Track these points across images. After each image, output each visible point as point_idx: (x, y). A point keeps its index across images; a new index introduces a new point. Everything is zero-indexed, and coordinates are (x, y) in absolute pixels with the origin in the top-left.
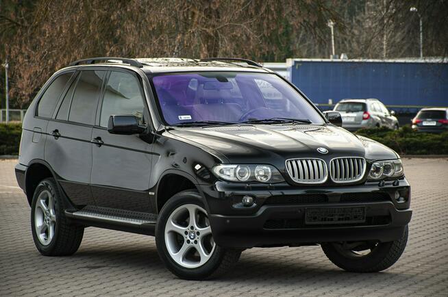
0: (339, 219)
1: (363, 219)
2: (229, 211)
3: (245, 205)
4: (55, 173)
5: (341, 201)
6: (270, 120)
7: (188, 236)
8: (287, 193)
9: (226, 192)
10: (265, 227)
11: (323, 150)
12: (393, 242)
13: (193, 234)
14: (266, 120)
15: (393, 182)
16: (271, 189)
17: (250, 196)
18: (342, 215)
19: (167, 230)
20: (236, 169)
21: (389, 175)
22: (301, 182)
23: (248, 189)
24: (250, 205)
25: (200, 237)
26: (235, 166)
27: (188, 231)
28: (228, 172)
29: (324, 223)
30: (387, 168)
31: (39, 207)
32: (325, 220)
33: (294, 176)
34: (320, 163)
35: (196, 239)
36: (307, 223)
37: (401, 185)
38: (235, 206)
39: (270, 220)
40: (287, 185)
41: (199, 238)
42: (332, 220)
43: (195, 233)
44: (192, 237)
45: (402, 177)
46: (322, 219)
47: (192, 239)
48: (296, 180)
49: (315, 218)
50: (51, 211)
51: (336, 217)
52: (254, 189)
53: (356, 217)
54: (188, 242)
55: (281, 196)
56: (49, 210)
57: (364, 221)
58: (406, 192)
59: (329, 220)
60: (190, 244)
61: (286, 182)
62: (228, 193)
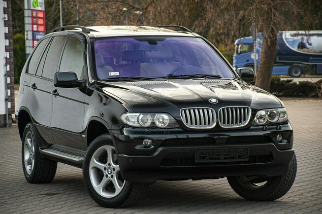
0: (225, 158)
1: (247, 158)
2: (132, 152)
3: (145, 147)
4: (33, 118)
5: (226, 143)
6: (185, 76)
7: (106, 171)
8: (180, 136)
9: (130, 136)
10: (162, 165)
11: (214, 101)
12: (281, 176)
13: (110, 170)
14: (181, 76)
15: (276, 126)
16: (167, 133)
17: (150, 139)
18: (228, 155)
19: (91, 166)
20: (139, 116)
21: (275, 120)
22: (194, 127)
23: (148, 133)
24: (149, 146)
25: (115, 172)
26: (138, 114)
27: (106, 167)
28: (133, 119)
29: (211, 161)
30: (272, 116)
31: (27, 145)
32: (213, 159)
33: (187, 122)
34: (210, 111)
35: (112, 174)
36: (196, 161)
37: (283, 129)
38: (138, 147)
39: (165, 159)
40: (181, 129)
41: (114, 174)
42: (219, 159)
43: (112, 169)
44: (109, 173)
45: (286, 122)
46: (210, 158)
47: (110, 174)
48: (189, 126)
49: (204, 158)
50: (33, 147)
51: (222, 156)
52: (153, 133)
53: (240, 157)
54: (107, 176)
55: (176, 139)
56: (32, 147)
57: (247, 160)
58: (288, 135)
59: (216, 159)
60: (108, 178)
61: (180, 127)
62: (132, 136)
